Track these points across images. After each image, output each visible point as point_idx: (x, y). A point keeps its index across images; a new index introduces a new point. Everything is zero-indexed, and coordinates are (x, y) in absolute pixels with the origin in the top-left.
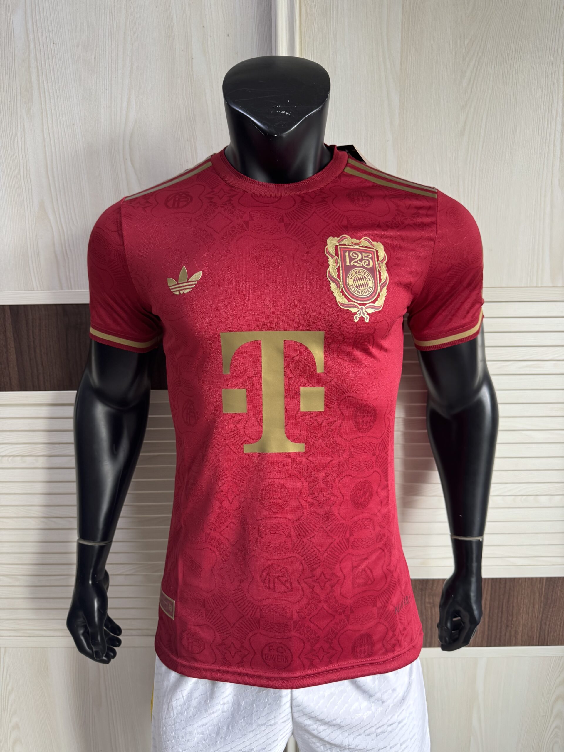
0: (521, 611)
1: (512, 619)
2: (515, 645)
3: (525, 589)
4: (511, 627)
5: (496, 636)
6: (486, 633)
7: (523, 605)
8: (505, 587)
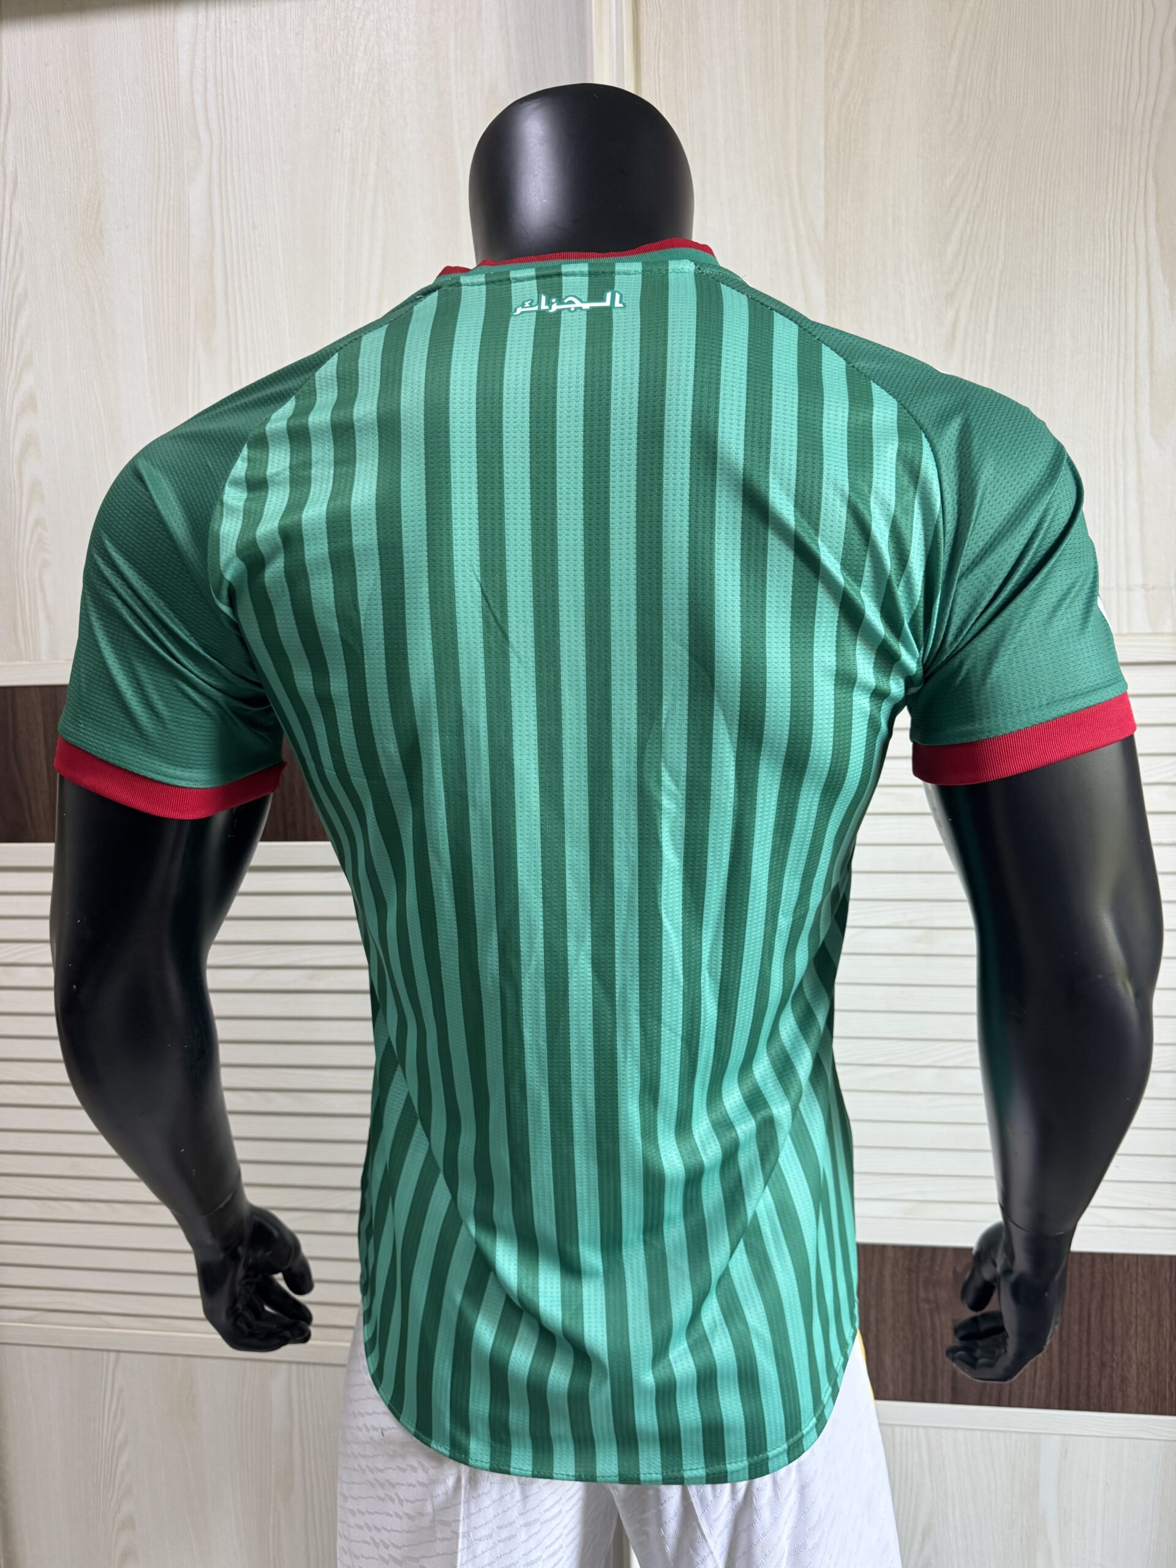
0: (1132, 1332)
1: (1113, 1350)
2: (1124, 1410)
3: (1137, 1281)
4: (1112, 1367)
5: (1079, 1388)
6: (1056, 1378)
7: (1136, 1316)
8: (1093, 1274)
